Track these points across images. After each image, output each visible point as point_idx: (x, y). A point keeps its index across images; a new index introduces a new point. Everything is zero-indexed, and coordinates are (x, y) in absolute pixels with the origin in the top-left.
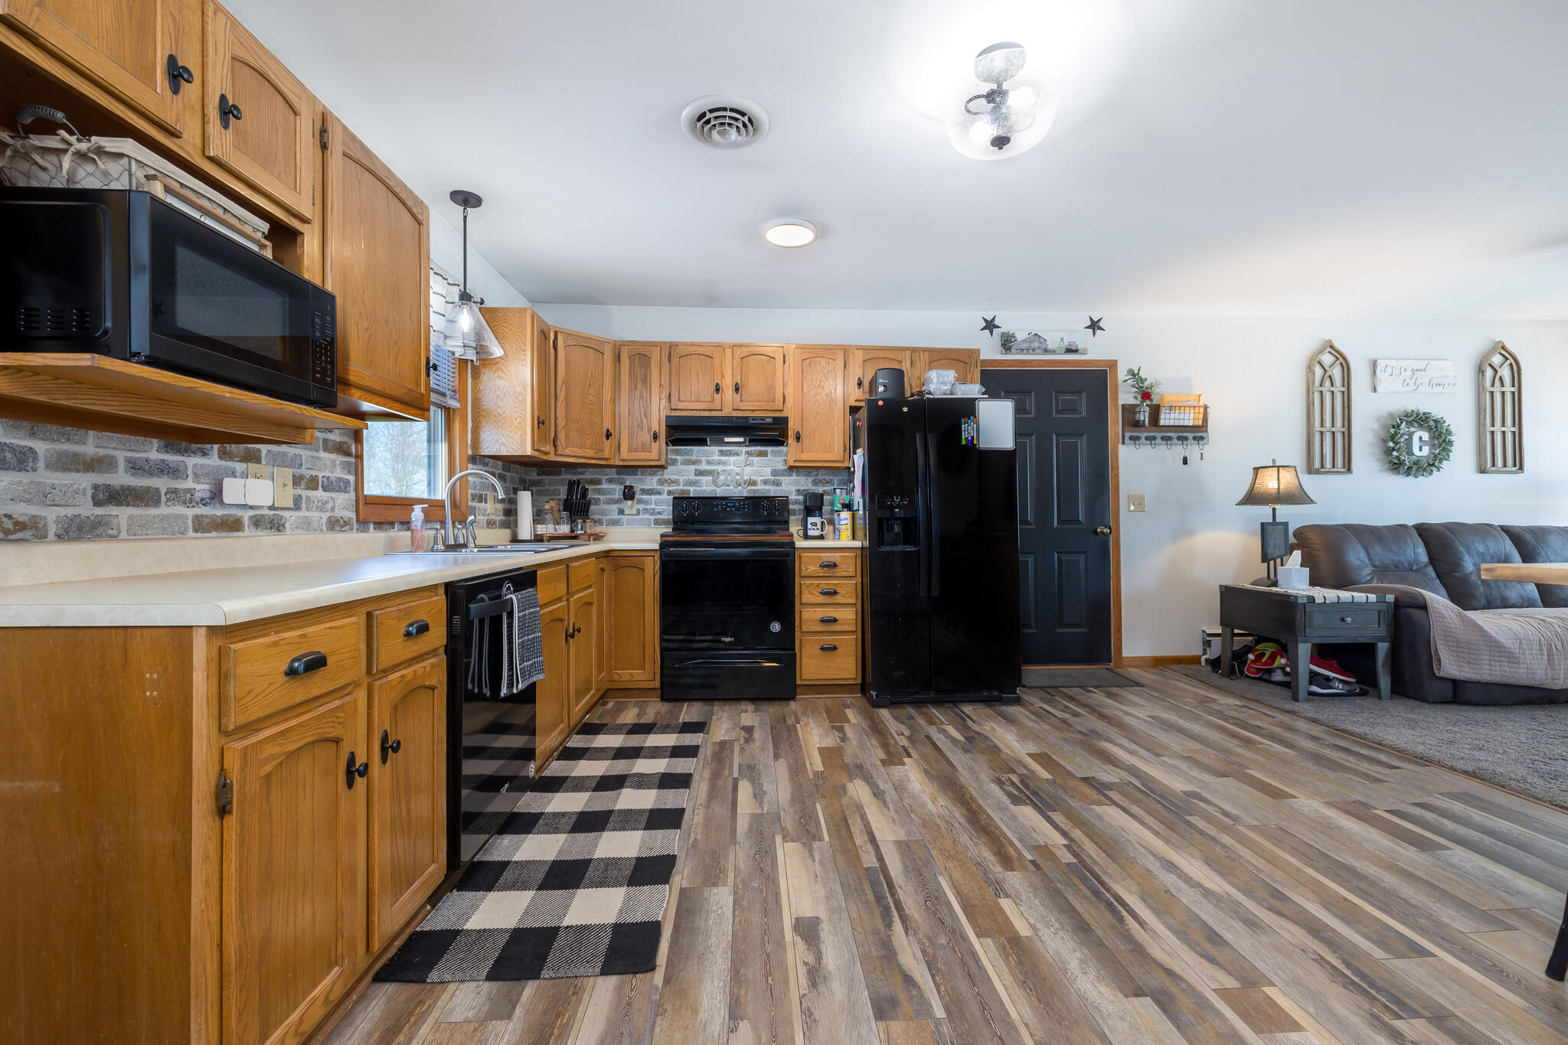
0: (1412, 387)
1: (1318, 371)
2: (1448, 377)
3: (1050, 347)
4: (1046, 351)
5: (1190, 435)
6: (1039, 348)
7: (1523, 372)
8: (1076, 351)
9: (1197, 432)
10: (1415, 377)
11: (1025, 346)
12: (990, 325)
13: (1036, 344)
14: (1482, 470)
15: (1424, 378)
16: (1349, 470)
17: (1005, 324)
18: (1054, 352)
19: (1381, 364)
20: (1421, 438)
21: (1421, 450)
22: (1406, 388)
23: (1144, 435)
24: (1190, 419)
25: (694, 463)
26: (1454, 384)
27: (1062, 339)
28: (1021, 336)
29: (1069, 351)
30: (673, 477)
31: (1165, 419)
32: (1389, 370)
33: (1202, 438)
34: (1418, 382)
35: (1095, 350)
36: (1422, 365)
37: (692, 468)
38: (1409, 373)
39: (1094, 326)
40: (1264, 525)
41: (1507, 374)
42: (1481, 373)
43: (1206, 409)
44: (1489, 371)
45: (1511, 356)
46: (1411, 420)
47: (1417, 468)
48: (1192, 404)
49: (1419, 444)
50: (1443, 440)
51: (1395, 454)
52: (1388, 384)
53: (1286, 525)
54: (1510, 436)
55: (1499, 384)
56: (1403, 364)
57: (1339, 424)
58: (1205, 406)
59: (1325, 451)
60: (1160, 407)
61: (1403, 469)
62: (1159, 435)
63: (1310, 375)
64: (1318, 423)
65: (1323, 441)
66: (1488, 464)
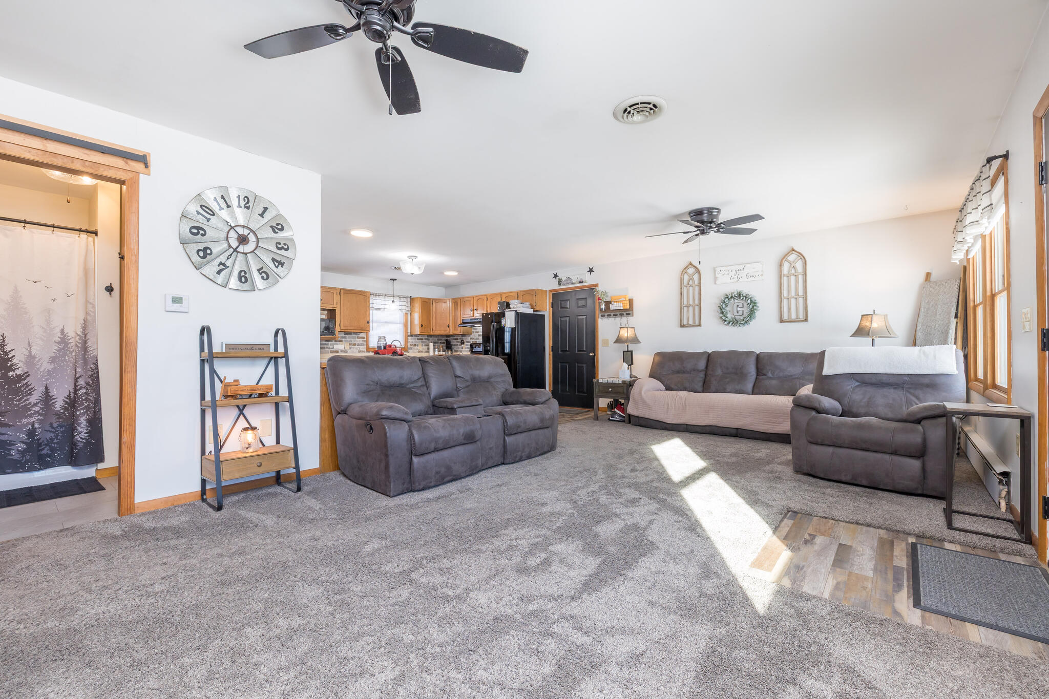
0: (735, 280)
1: (686, 277)
2: (758, 271)
4: (572, 283)
5: (618, 313)
6: (570, 283)
7: (807, 263)
8: (582, 282)
9: (627, 312)
10: (737, 274)
11: (565, 283)
12: (556, 276)
13: (569, 281)
14: (782, 321)
15: (742, 274)
16: (700, 325)
17: (563, 276)
18: (575, 283)
19: (718, 269)
20: (738, 306)
21: (738, 313)
22: (732, 280)
23: (606, 314)
24: (620, 306)
26: (762, 275)
27: (578, 278)
28: (564, 279)
29: (580, 282)
31: (613, 307)
32: (722, 272)
33: (629, 314)
34: (740, 276)
35: (589, 280)
36: (741, 267)
38: (734, 272)
39: (591, 270)
40: (624, 352)
41: (799, 265)
42: (781, 265)
43: (631, 301)
44: (786, 266)
45: (801, 256)
46: (729, 298)
47: (735, 322)
48: (623, 299)
49: (736, 309)
50: (753, 306)
51: (722, 315)
52: (722, 279)
53: (632, 352)
54: (801, 301)
55: (793, 271)
56: (729, 268)
57: (697, 302)
58: (632, 299)
59: (689, 316)
60: (610, 302)
61: (726, 323)
62: (612, 314)
63: (682, 280)
64: (685, 303)
65: (688, 311)
66: (786, 317)
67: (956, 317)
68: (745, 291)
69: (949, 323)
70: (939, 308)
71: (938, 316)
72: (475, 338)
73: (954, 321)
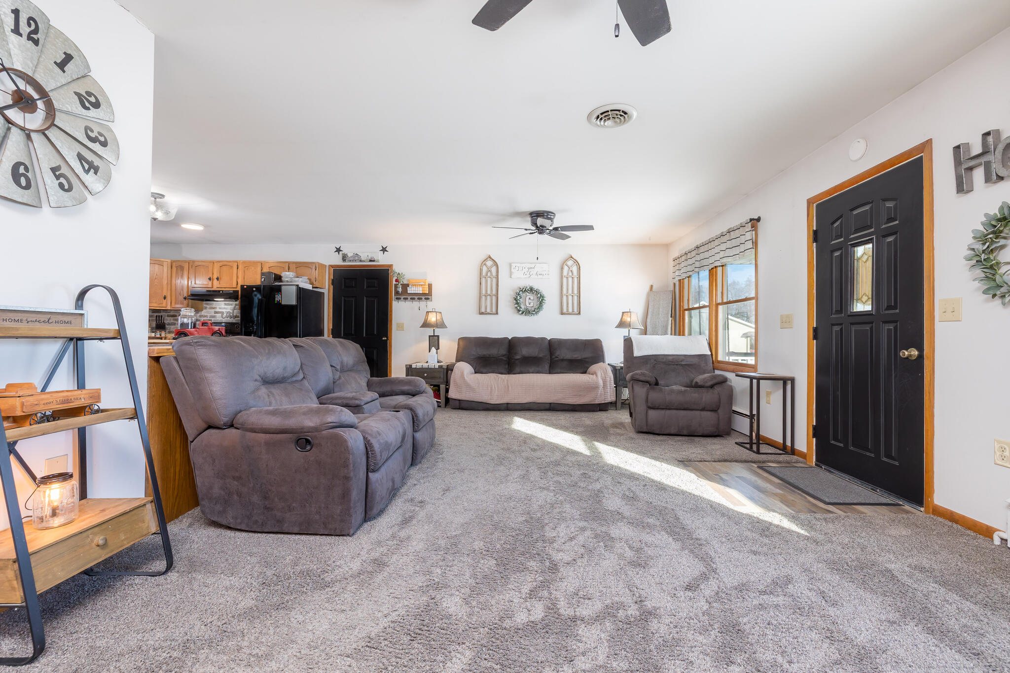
0: (528, 276)
1: (485, 269)
2: (546, 271)
3: (363, 259)
4: (361, 261)
5: (416, 297)
6: (358, 260)
7: (581, 268)
8: (374, 261)
9: (426, 296)
10: (529, 271)
11: (351, 259)
12: (338, 250)
13: (357, 258)
14: (562, 313)
15: (533, 272)
16: (497, 313)
17: (346, 249)
18: (364, 261)
19: (513, 265)
20: (530, 298)
21: (530, 304)
22: (525, 276)
23: (402, 297)
24: (419, 290)
25: (214, 308)
26: (548, 274)
27: (368, 256)
28: (350, 255)
29: (371, 261)
30: (205, 314)
31: (411, 290)
32: (517, 268)
33: (428, 299)
34: (531, 273)
35: (382, 260)
36: (533, 266)
37: (213, 310)
38: (527, 269)
39: (384, 250)
40: (430, 336)
41: (575, 269)
42: (562, 268)
43: (430, 286)
44: (566, 268)
45: (576, 262)
46: (524, 290)
47: (527, 312)
48: (422, 283)
49: (529, 301)
50: (541, 299)
51: (516, 306)
52: (517, 274)
53: (438, 336)
54: (576, 298)
55: (570, 274)
56: (524, 265)
57: (494, 292)
58: (431, 284)
59: (487, 304)
60: (408, 285)
61: (520, 312)
62: (409, 297)
63: (481, 270)
64: (484, 292)
65: (486, 299)
66: (565, 310)
67: (671, 317)
68: (535, 287)
69: (668, 320)
70: (661, 310)
71: (660, 315)
72: (209, 315)
73: (670, 319)
